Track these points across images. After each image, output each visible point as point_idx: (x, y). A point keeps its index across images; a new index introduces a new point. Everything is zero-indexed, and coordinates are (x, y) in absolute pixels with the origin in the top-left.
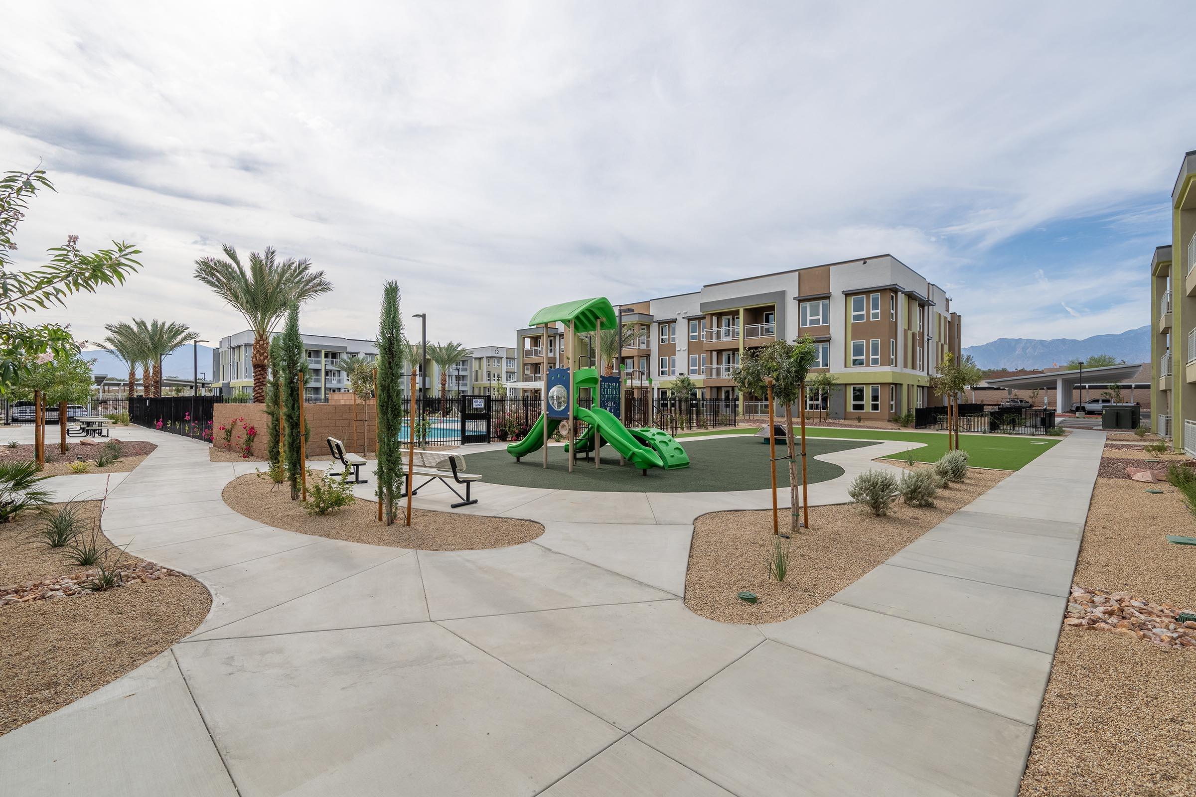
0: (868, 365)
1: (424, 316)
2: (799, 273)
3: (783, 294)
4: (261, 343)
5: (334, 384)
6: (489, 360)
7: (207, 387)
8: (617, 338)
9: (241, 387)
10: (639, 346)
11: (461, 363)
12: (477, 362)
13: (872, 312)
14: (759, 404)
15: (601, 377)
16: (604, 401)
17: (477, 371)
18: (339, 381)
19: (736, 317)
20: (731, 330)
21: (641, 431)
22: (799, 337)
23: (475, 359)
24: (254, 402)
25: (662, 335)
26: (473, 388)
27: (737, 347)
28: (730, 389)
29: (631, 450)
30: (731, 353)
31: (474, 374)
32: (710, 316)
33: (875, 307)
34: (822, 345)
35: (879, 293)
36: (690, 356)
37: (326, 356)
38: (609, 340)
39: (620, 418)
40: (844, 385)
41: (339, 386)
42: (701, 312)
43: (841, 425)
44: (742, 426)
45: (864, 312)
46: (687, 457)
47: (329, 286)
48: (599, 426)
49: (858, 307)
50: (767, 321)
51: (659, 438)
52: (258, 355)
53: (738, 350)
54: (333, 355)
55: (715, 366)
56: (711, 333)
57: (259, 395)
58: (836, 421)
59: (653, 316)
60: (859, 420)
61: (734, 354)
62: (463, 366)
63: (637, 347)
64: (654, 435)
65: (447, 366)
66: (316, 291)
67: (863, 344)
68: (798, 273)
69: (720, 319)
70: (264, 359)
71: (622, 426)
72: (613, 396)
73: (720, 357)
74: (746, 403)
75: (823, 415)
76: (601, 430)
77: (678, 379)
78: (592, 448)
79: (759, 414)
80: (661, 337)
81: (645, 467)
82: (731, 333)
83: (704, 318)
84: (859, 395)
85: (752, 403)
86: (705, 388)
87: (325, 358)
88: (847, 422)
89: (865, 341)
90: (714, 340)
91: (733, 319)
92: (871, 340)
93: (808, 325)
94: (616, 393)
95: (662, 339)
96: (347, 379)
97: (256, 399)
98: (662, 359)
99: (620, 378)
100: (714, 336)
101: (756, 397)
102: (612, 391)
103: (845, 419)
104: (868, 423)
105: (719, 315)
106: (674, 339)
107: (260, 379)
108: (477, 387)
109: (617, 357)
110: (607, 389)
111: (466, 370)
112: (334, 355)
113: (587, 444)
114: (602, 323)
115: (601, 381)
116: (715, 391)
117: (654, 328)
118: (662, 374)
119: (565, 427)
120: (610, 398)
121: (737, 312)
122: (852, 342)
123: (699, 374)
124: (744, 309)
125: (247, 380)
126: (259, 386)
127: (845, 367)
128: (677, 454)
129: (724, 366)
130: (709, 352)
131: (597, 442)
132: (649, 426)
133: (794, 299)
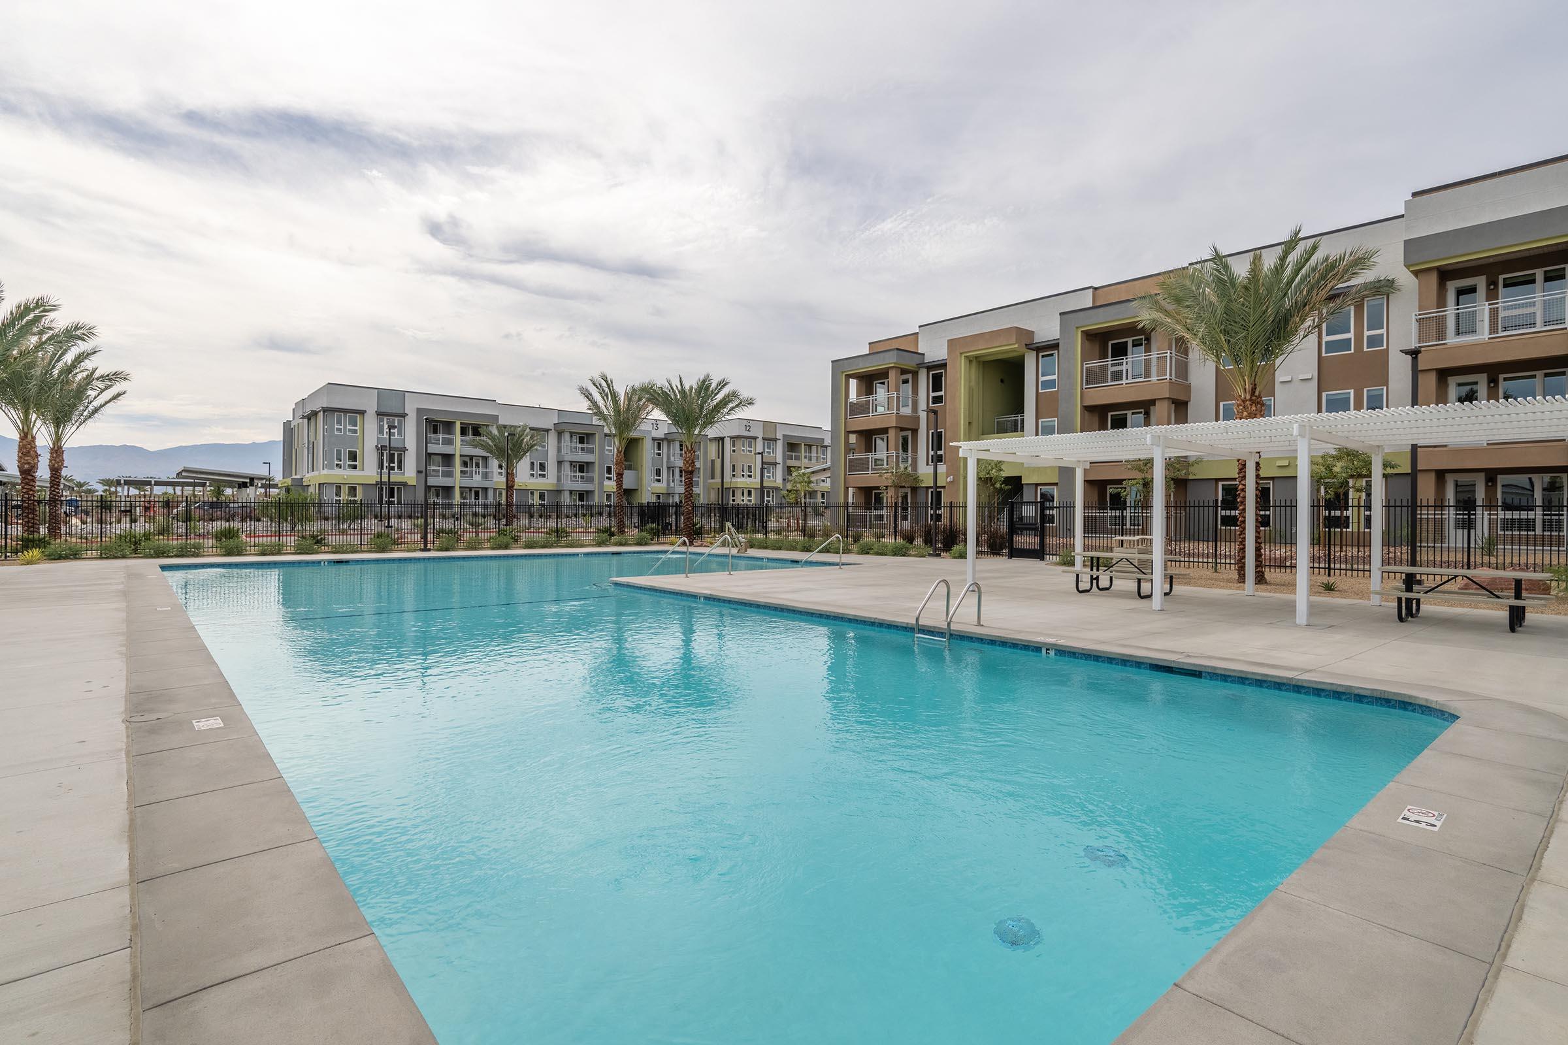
5: (477, 480)
6: (734, 442)
9: (317, 486)
18: (486, 476)
37: (464, 432)
41: (486, 484)
54: (473, 429)
87: (461, 434)
96: (499, 473)
108: (713, 489)
112: (476, 431)
125: (325, 472)
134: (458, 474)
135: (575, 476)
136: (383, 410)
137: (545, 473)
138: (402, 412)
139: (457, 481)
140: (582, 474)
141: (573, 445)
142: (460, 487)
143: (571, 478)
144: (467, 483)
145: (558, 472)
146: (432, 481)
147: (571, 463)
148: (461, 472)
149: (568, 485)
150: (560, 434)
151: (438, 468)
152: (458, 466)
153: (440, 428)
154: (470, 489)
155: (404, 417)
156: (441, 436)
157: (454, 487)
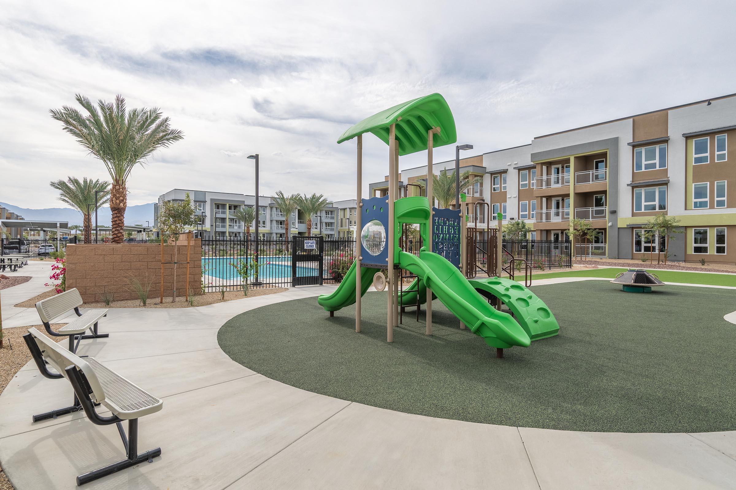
0: (712, 207)
1: (256, 157)
2: (634, 121)
3: (616, 140)
4: (117, 187)
7: (147, 231)
8: (454, 185)
10: (473, 194)
11: (330, 212)
12: (342, 212)
13: (717, 153)
14: (590, 246)
15: (434, 209)
16: (437, 243)
17: (342, 219)
19: (565, 165)
20: (560, 178)
21: (489, 283)
22: (633, 181)
23: (341, 209)
24: (112, 242)
25: (494, 185)
26: (339, 232)
27: (569, 193)
28: (560, 232)
29: (478, 319)
30: (560, 199)
31: (339, 221)
32: (540, 165)
33: (721, 148)
34: (659, 188)
35: (726, 134)
36: (520, 202)
38: (446, 187)
39: (460, 265)
40: (685, 227)
42: (531, 162)
43: (683, 268)
44: (577, 267)
45: (708, 154)
46: (555, 321)
47: (181, 135)
48: (429, 279)
49: (700, 149)
50: (597, 168)
51: (514, 294)
52: (114, 199)
53: (568, 195)
55: (544, 210)
56: (542, 180)
57: (115, 236)
58: (676, 264)
59: (486, 168)
60: (703, 262)
61: (563, 200)
62: (331, 215)
63: (472, 195)
64: (507, 289)
65: (312, 214)
66: (168, 140)
67: (707, 186)
68: (632, 119)
69: (549, 168)
70: (120, 202)
71: (463, 277)
72: (450, 236)
73: (549, 203)
74: (578, 245)
75: (662, 257)
76: (432, 285)
77: (510, 223)
78: (423, 300)
79: (590, 255)
80: (493, 186)
81: (500, 345)
82: (560, 181)
83: (534, 167)
84: (701, 236)
85: (583, 245)
86: (535, 231)
88: (688, 265)
89: (708, 183)
90: (544, 187)
91: (563, 167)
92: (716, 182)
93: (643, 170)
94: (455, 233)
95: (494, 188)
97: (113, 240)
98: (494, 205)
99: (460, 212)
100: (544, 183)
101: (588, 239)
102: (449, 229)
103: (685, 261)
104: (711, 266)
105: (549, 164)
106: (505, 188)
107: (116, 221)
109: (455, 205)
110: (443, 226)
111: (333, 218)
113: (417, 296)
114: (435, 136)
115: (433, 215)
116: (544, 234)
117: (487, 179)
118: (494, 219)
119: (381, 280)
120: (446, 239)
121: (568, 161)
122: (693, 184)
123: (529, 218)
124: (574, 157)
126: (115, 228)
127: (686, 209)
128: (540, 316)
129: (553, 211)
130: (540, 198)
131: (429, 296)
132: (498, 275)
133: (629, 144)
134: (228, 226)
135: (278, 227)
136: (197, 200)
137: (265, 225)
138: (204, 200)
139: (227, 229)
140: (281, 226)
141: (277, 213)
142: (229, 232)
143: (276, 228)
144: (232, 230)
145: (271, 225)
146: (218, 230)
147: (277, 221)
148: (229, 225)
149: (275, 230)
150: (271, 208)
151: (219, 224)
152: (228, 223)
153: (220, 207)
154: (233, 233)
155: (205, 202)
156: (220, 210)
157: (226, 232)
